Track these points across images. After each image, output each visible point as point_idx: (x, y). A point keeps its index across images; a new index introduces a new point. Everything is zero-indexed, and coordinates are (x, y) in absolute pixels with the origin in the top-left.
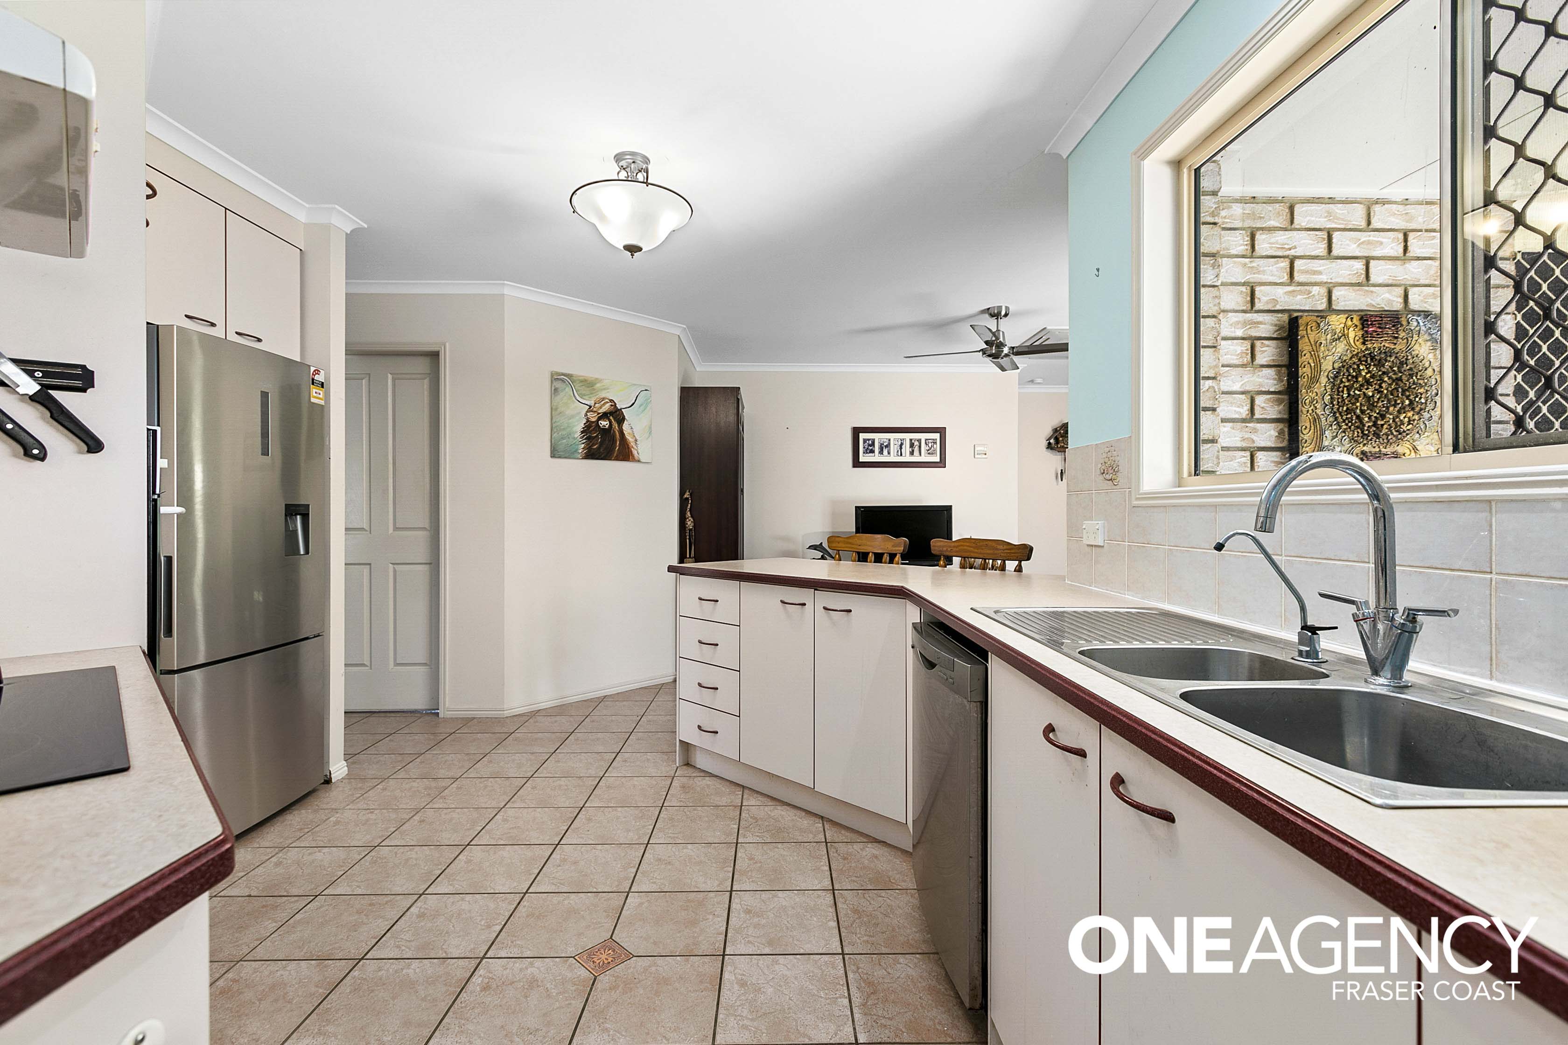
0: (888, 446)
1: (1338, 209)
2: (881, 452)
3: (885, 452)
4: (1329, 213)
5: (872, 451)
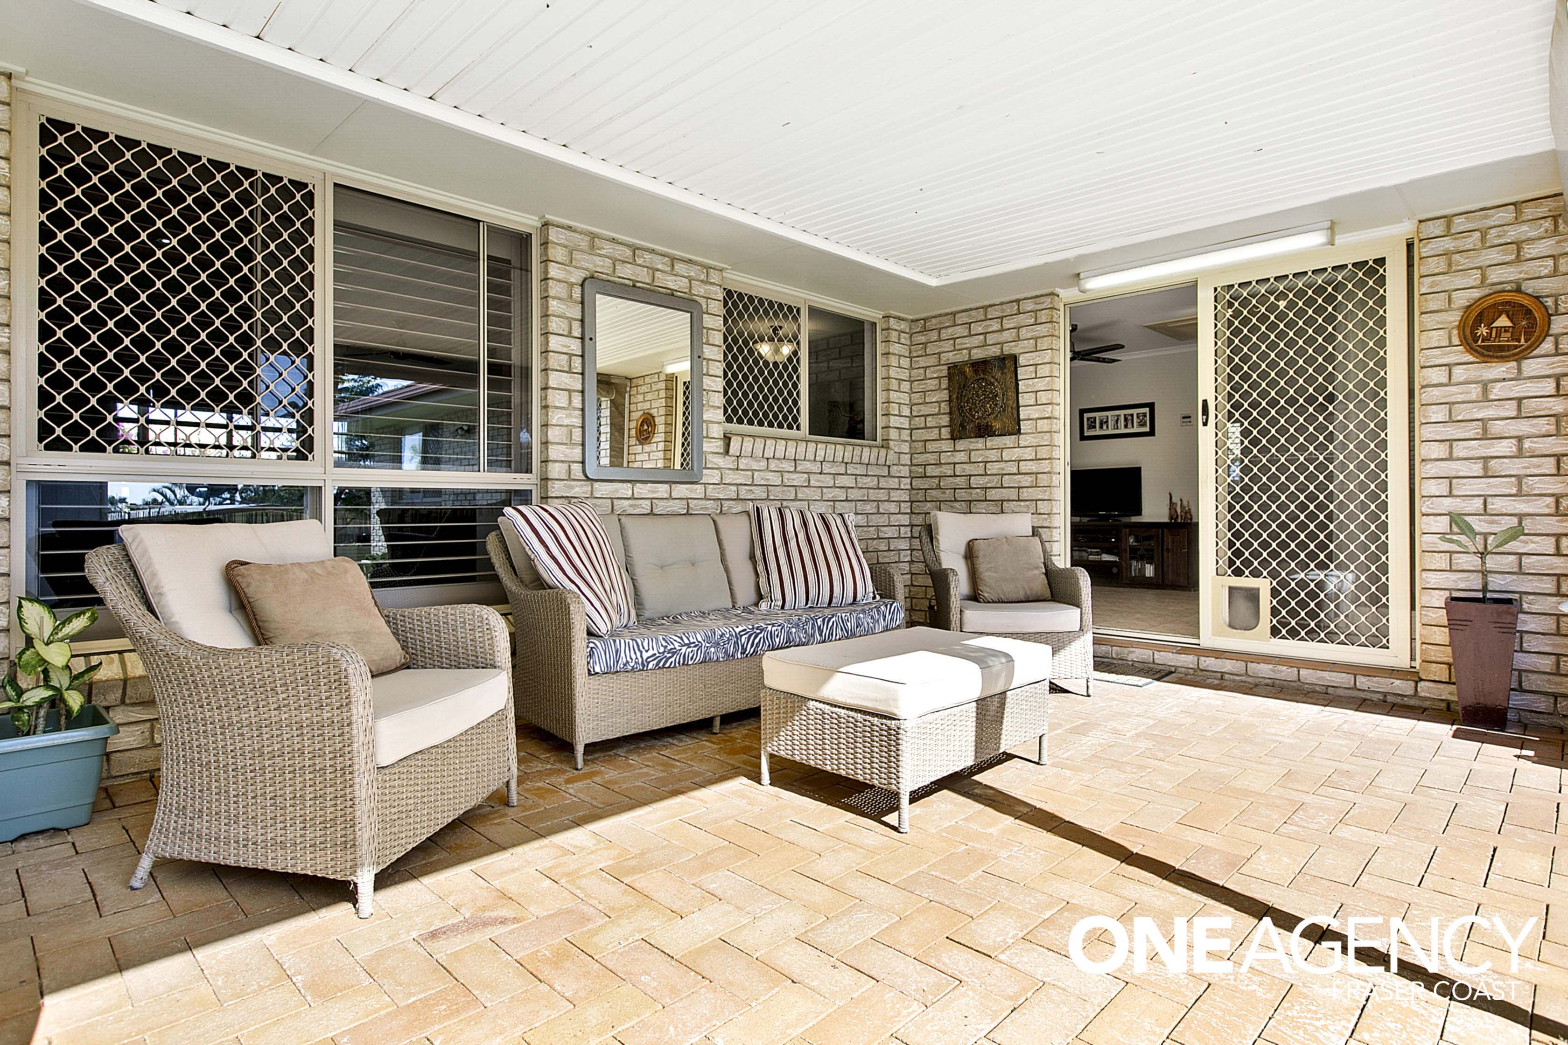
0: (1107, 422)
1: (973, 313)
2: (1101, 427)
3: (1105, 427)
4: (970, 315)
5: (1094, 427)
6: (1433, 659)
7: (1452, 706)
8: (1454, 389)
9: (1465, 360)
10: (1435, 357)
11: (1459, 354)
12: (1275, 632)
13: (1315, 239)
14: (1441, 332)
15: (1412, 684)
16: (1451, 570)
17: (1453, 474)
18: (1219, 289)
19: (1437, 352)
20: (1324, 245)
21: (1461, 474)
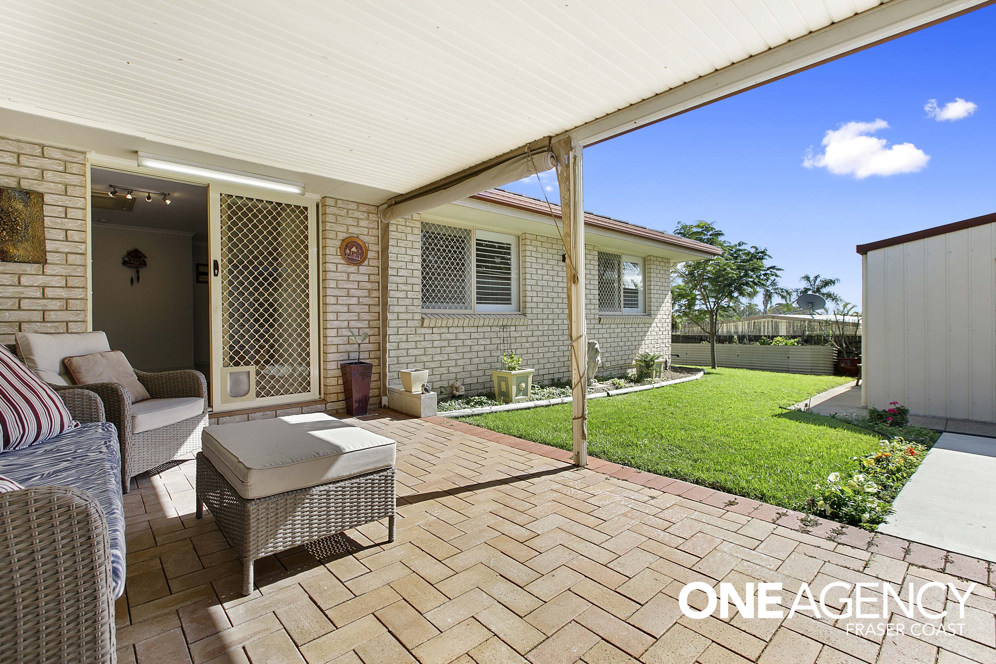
6: (332, 392)
7: (339, 411)
8: (338, 274)
9: (341, 262)
10: (332, 259)
11: (339, 260)
12: (258, 395)
13: (294, 190)
14: (334, 249)
15: (324, 405)
16: (338, 353)
17: (338, 311)
18: (223, 195)
19: (332, 257)
20: (299, 194)
21: (341, 311)
